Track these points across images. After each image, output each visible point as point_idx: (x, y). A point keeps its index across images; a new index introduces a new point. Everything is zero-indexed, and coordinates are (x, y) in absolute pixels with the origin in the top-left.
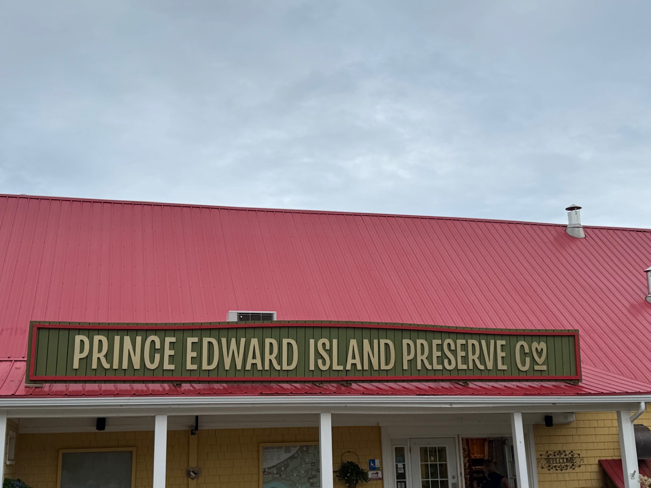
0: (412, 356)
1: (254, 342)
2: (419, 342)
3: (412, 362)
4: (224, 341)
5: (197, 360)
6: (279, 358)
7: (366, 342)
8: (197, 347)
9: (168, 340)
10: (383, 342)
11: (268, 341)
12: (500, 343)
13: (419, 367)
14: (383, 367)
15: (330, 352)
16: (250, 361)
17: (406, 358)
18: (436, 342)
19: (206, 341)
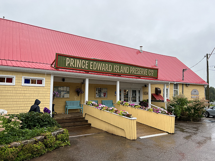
0: (132, 71)
1: (104, 64)
2: (133, 68)
3: (132, 72)
4: (98, 63)
5: (92, 67)
6: (108, 68)
7: (124, 67)
8: (92, 64)
9: (87, 62)
10: (127, 67)
11: (106, 65)
12: (147, 70)
13: (133, 73)
14: (127, 73)
15: (117, 68)
16: (103, 69)
17: (131, 71)
18: (136, 68)
19: (94, 63)
